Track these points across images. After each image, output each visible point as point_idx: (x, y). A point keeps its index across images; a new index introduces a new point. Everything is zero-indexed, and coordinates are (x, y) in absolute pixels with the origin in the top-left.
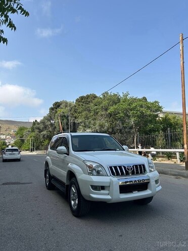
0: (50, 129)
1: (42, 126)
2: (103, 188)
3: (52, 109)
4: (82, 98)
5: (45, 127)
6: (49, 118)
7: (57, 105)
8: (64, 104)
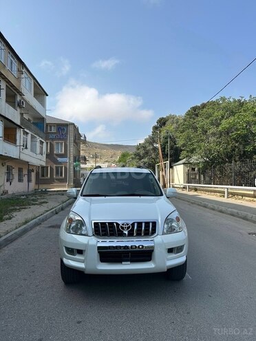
0: (153, 156)
1: (142, 152)
2: (80, 252)
3: (155, 128)
4: (194, 109)
5: (147, 153)
6: (151, 141)
7: (162, 122)
8: (170, 121)
